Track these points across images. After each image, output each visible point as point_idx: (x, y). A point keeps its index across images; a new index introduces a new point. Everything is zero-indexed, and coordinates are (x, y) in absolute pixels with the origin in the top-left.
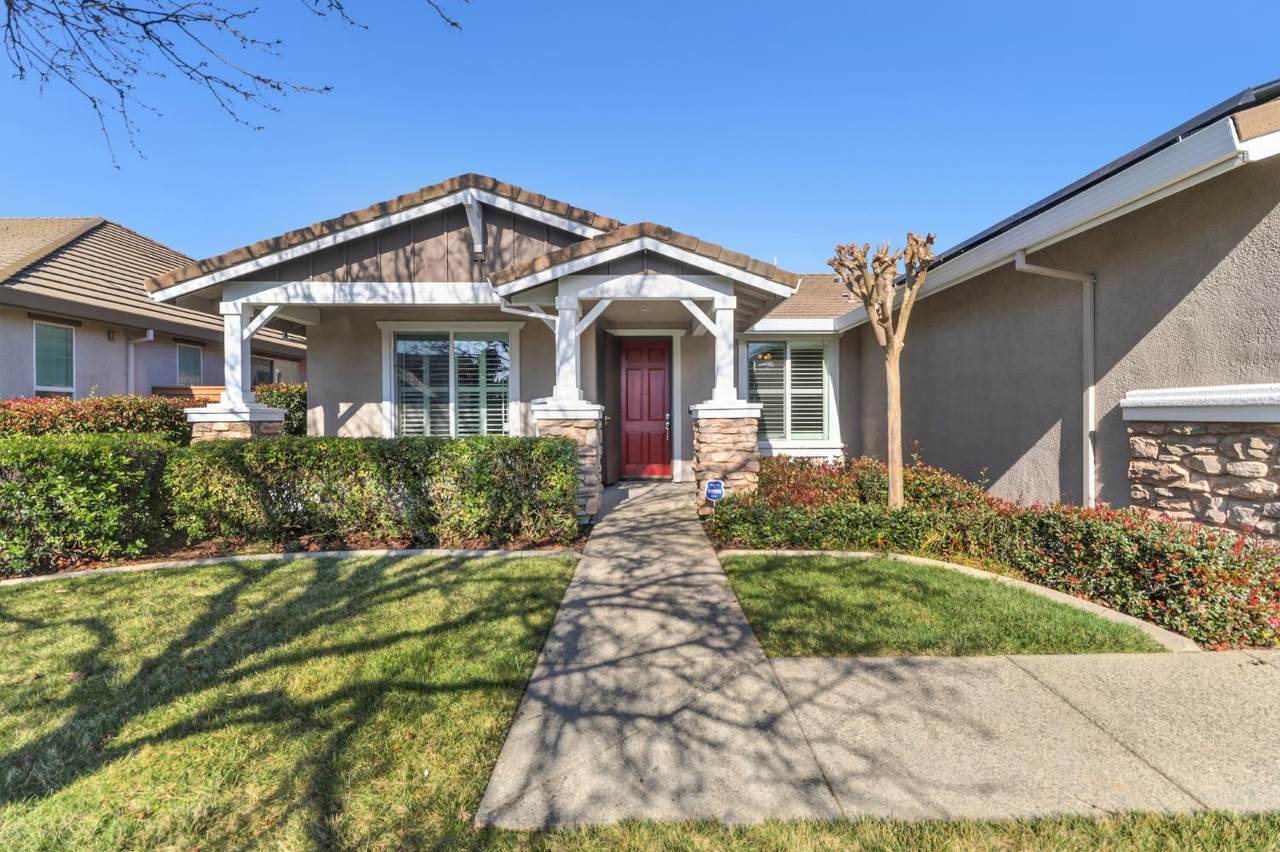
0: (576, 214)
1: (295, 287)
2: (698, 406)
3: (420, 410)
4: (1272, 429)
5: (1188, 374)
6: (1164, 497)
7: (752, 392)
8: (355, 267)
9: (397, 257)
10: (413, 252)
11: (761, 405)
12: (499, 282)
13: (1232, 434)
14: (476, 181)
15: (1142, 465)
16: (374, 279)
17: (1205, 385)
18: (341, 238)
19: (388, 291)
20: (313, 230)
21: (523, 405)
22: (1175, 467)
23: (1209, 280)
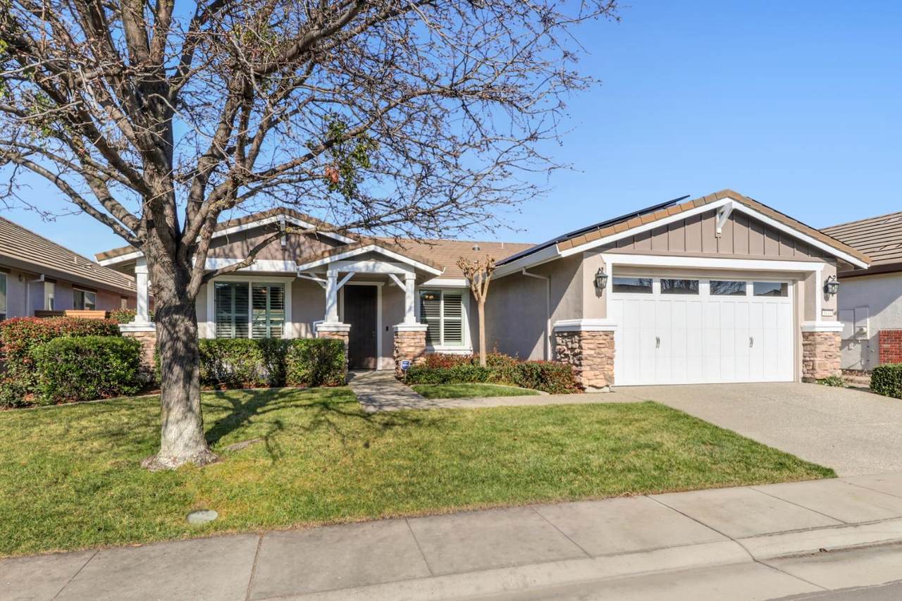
2: (398, 326)
3: (230, 326)
6: (563, 357)
7: (422, 318)
9: (243, 244)
11: (427, 325)
15: (558, 347)
22: (564, 347)
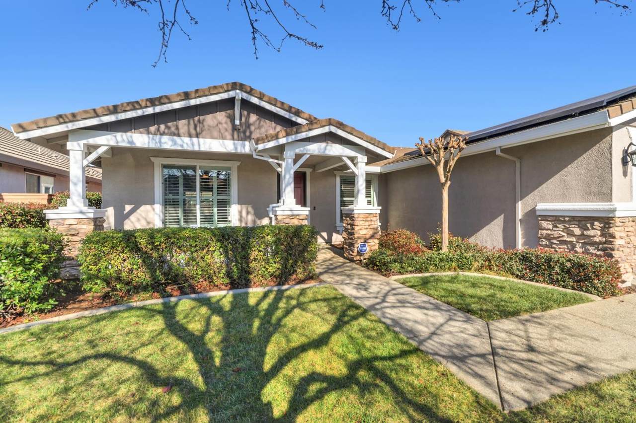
0: (293, 110)
1: (122, 136)
3: (178, 209)
4: (602, 219)
5: (564, 198)
6: (555, 244)
7: (342, 199)
8: (162, 127)
9: (189, 123)
10: (199, 121)
12: (260, 142)
13: (585, 220)
14: (242, 87)
15: (545, 232)
16: (174, 135)
17: (572, 202)
18: (158, 109)
19: (183, 142)
20: (141, 103)
21: (239, 206)
22: (560, 232)
23: (574, 164)
